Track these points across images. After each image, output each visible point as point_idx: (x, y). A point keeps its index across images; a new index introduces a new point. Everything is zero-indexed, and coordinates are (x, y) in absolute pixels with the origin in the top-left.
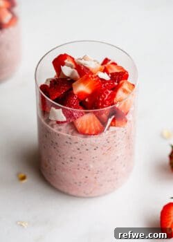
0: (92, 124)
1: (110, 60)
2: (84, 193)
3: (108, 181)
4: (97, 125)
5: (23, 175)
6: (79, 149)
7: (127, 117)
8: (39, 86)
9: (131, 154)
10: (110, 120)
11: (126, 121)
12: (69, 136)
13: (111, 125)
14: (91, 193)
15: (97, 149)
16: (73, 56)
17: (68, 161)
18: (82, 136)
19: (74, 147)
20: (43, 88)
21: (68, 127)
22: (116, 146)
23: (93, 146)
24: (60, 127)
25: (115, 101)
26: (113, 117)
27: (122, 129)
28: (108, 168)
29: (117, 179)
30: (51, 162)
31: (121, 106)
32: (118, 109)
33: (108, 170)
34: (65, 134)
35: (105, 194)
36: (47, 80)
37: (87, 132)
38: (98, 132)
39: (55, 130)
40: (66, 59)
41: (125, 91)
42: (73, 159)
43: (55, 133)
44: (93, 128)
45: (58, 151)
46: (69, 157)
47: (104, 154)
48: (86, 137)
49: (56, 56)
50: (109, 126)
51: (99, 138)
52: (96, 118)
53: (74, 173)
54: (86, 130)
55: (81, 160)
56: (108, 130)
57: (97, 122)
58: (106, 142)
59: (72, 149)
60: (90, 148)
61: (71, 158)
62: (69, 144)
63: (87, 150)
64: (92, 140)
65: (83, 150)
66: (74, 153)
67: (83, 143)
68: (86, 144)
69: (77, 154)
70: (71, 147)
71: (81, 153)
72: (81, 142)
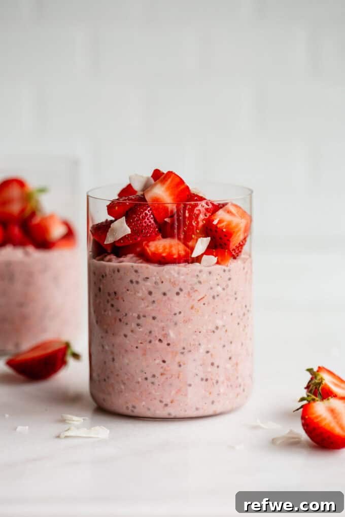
6: (150, 293)
12: (135, 265)
15: (181, 294)
17: (133, 325)
19: (143, 289)
42: (142, 320)
46: (135, 315)
47: (192, 308)
53: (145, 354)
59: (140, 295)
60: (169, 291)
61: (139, 317)
62: (134, 284)
63: (164, 294)
64: (172, 272)
65: (157, 295)
66: (143, 305)
67: (158, 278)
68: (163, 280)
69: (148, 306)
70: (138, 292)
71: (154, 302)
72: (155, 276)
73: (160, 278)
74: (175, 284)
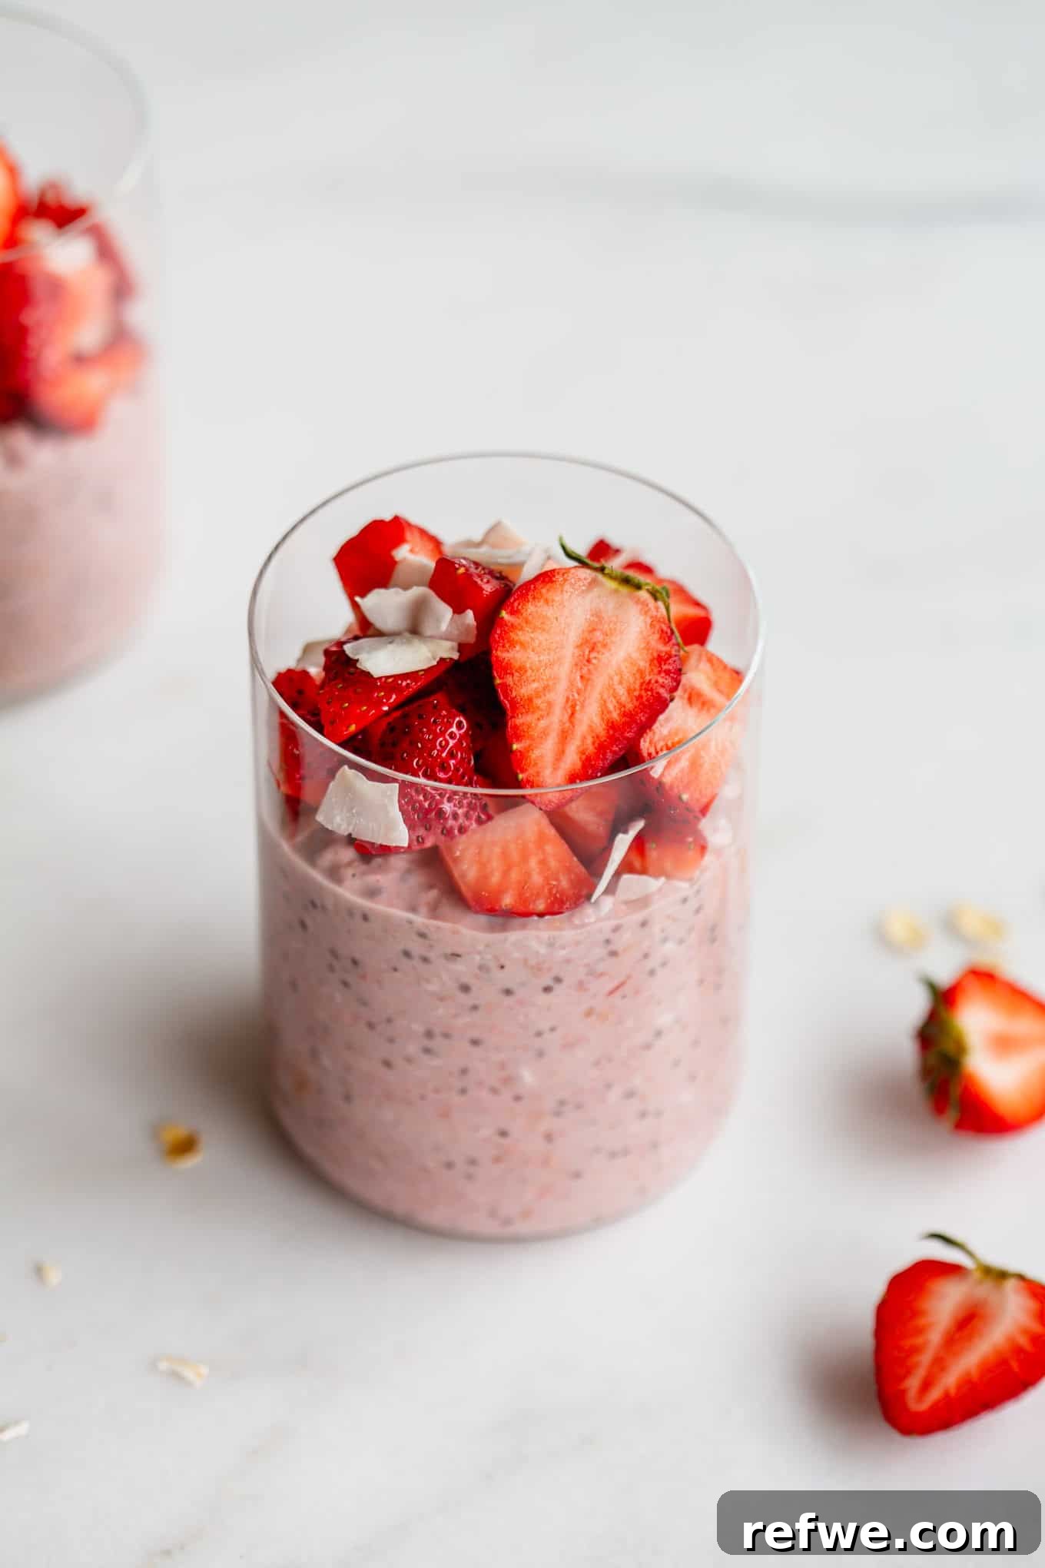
0: (533, 863)
1: (617, 551)
2: (493, 1213)
3: (613, 1155)
4: (553, 863)
5: (180, 1131)
6: (465, 988)
7: (705, 825)
8: (271, 675)
9: (727, 1021)
10: (623, 843)
11: (703, 849)
12: (420, 920)
13: (626, 867)
14: (526, 1214)
15: (559, 989)
16: (433, 529)
17: (412, 1049)
18: (483, 919)
19: (444, 977)
20: (290, 684)
21: (416, 880)
22: (652, 973)
23: (538, 969)
24: (373, 879)
25: (645, 745)
26: (639, 825)
27: (682, 887)
28: (609, 1086)
29: (655, 1145)
30: (326, 1061)
31: (675, 771)
32: (660, 784)
33: (614, 1096)
34: (400, 914)
35: (598, 1222)
36: (308, 649)
37: (507, 901)
38: (562, 904)
39: (349, 892)
40: (399, 540)
41: (695, 698)
42: (437, 1043)
43: (351, 911)
44: (537, 879)
45: (364, 1003)
46: (418, 1028)
47: (589, 1013)
48: (504, 928)
49: (353, 530)
50: (618, 874)
51: (568, 935)
52: (552, 832)
53: (445, 1114)
54: (500, 891)
55: (475, 1042)
56: (610, 890)
57: (556, 850)
58: (601, 951)
59: (433, 987)
60: (523, 984)
61: (429, 1034)
62: (416, 962)
63: (508, 992)
64: (534, 945)
65: (485, 993)
66: (441, 1011)
67: (489, 957)
68: (503, 961)
69: (456, 1016)
70: (428, 981)
71: (475, 1008)
72: (479, 953)
73: (496, 958)
74: (540, 969)
